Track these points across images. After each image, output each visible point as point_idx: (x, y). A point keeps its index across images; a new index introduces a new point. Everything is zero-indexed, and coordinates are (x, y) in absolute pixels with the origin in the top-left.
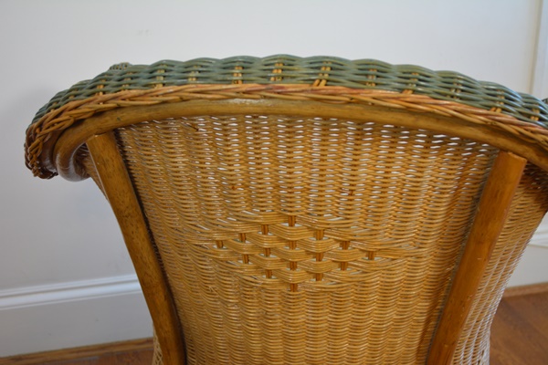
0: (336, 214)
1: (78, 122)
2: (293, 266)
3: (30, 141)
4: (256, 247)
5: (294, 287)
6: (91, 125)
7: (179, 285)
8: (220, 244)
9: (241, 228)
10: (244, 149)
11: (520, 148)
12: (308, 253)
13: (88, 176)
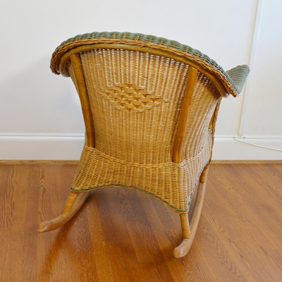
0: (143, 85)
1: (69, 50)
2: (130, 102)
3: (53, 57)
4: (119, 95)
5: (130, 110)
6: (73, 51)
7: (94, 111)
8: (108, 94)
9: (115, 88)
10: (116, 61)
11: (195, 66)
12: (134, 98)
13: (69, 76)
